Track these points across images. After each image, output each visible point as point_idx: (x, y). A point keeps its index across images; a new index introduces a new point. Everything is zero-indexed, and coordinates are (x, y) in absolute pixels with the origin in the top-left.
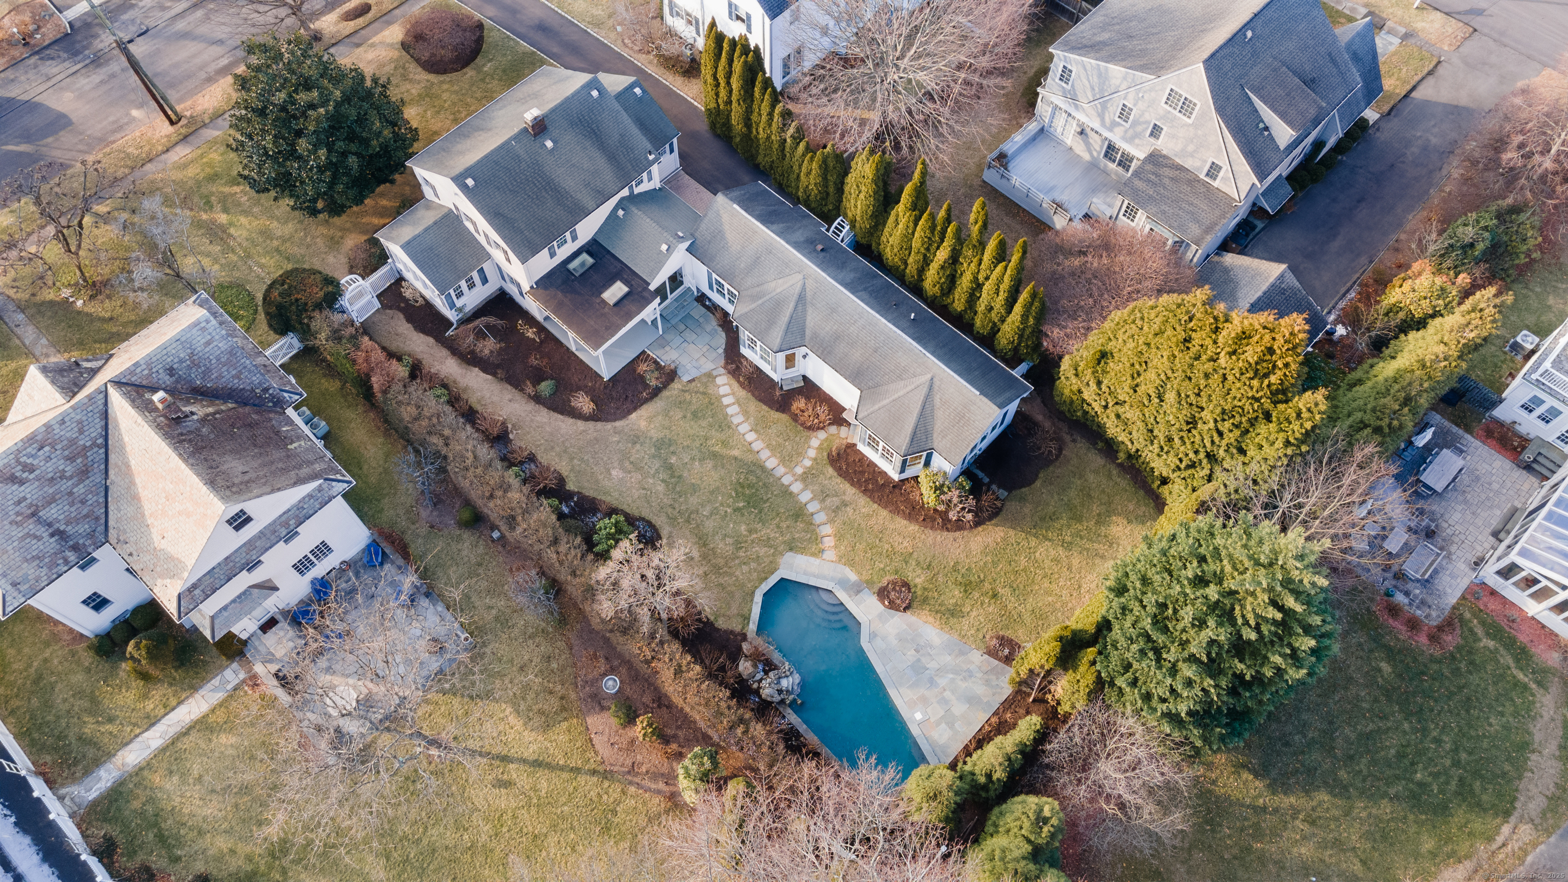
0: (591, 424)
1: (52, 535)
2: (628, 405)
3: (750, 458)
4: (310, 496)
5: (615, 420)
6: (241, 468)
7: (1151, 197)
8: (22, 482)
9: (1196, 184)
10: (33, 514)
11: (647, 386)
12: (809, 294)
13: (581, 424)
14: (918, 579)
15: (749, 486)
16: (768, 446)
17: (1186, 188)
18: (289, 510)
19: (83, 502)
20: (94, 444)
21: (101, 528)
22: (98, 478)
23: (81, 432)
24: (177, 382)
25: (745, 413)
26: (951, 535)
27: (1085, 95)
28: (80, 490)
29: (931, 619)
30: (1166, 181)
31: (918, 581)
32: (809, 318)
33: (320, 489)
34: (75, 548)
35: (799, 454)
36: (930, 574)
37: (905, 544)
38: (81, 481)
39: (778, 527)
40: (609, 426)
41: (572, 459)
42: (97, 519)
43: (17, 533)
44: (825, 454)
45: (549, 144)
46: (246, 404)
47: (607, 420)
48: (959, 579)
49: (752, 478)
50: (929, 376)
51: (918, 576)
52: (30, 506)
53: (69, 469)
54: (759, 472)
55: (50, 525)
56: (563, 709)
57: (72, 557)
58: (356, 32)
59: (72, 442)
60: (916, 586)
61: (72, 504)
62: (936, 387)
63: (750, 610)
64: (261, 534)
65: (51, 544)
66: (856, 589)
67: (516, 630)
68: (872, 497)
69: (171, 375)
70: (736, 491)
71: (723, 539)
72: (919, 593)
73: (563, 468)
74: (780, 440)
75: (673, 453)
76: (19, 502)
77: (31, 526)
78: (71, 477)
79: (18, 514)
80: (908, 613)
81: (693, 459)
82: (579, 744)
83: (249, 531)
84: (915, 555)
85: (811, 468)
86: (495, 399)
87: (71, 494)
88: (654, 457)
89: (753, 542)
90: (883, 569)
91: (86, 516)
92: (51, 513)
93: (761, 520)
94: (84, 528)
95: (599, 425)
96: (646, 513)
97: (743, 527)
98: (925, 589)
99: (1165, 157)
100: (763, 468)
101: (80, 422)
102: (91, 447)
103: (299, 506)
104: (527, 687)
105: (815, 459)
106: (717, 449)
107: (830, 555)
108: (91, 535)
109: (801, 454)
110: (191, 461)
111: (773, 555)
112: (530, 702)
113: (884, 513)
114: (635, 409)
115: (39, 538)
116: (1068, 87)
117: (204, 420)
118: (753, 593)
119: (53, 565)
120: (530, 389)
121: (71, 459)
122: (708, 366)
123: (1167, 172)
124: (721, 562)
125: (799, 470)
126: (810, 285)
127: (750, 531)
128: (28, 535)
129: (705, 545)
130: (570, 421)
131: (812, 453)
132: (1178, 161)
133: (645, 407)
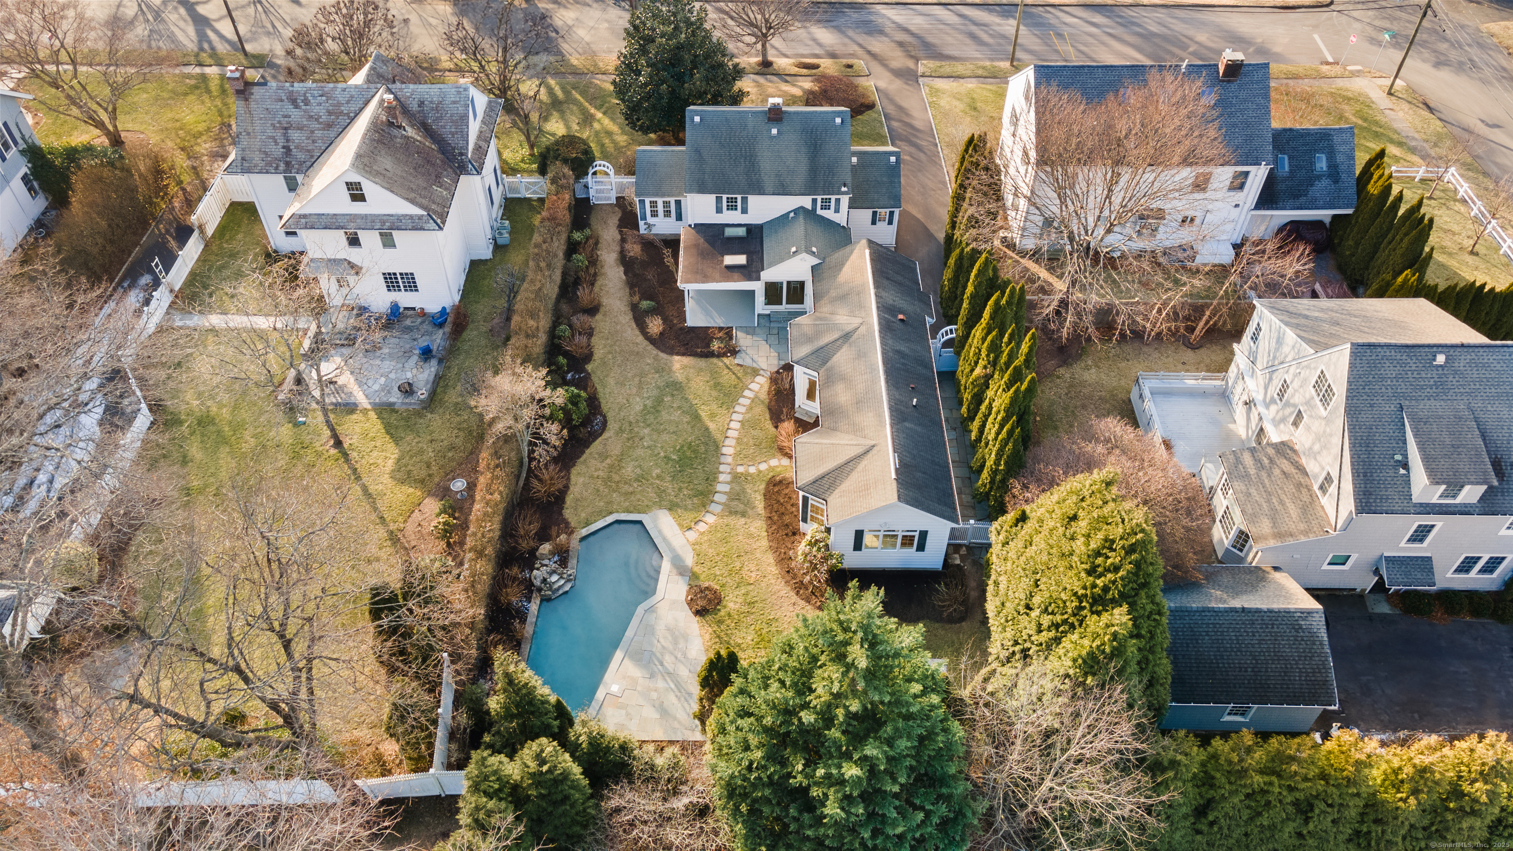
0: (646, 343)
1: (284, 147)
2: (682, 350)
3: (718, 436)
4: (411, 217)
5: (663, 351)
6: (388, 167)
7: (1247, 475)
8: (297, 107)
9: (1304, 491)
10: (286, 129)
11: (708, 346)
12: (855, 336)
13: (640, 338)
14: (732, 603)
15: (694, 451)
16: (738, 439)
17: (1290, 488)
18: (392, 216)
19: (314, 142)
20: (348, 114)
21: (309, 164)
22: (333, 135)
23: (348, 102)
24: (419, 112)
25: (750, 408)
26: (794, 598)
27: (1262, 362)
28: (318, 133)
29: (707, 637)
30: (1277, 472)
31: (731, 605)
32: (839, 354)
33: (420, 217)
34: (288, 164)
35: (753, 459)
36: (745, 609)
37: (753, 575)
38: (324, 129)
39: (680, 489)
40: (655, 351)
41: (610, 353)
42: (312, 157)
43: (270, 132)
44: (771, 474)
45: (774, 131)
46: (443, 154)
47: (658, 348)
48: (764, 632)
49: (702, 449)
50: (873, 443)
51: (736, 602)
52: (289, 123)
53: (324, 118)
54: (712, 448)
55: (288, 141)
56: (422, 481)
57: (282, 166)
58: (795, 75)
59: (339, 104)
60: (725, 607)
61: (308, 138)
62: (870, 455)
63: (595, 521)
64: (365, 217)
65: (278, 151)
66: (681, 569)
67: (458, 419)
68: (769, 526)
69: (419, 106)
70: (682, 446)
71: (636, 467)
72: (722, 613)
73: (599, 352)
74: (751, 442)
75: (673, 395)
76: (285, 116)
77: (279, 134)
78: (320, 123)
79: (279, 122)
80: (698, 618)
81: (679, 408)
82: (404, 508)
83: (358, 208)
84: (751, 588)
85: (751, 475)
86: (612, 291)
87: (312, 132)
88: (659, 388)
89: (652, 484)
90: (716, 576)
91: (308, 151)
92: (295, 135)
93: (673, 477)
94: (301, 156)
95: (650, 347)
96: (610, 416)
97: (658, 471)
98: (729, 615)
99: (1295, 451)
100: (717, 448)
101: (352, 97)
102: (345, 114)
103: (400, 218)
104: (421, 452)
105: (760, 472)
106: (703, 414)
107: (692, 535)
108: (301, 163)
109: (753, 461)
110: (367, 141)
111: (655, 503)
112: (411, 462)
113: (765, 543)
114: (683, 354)
115: (276, 143)
116: (1254, 348)
117: (407, 138)
118: (611, 513)
119: (269, 164)
120: (636, 298)
121: (330, 113)
122: (763, 363)
123: (1286, 465)
124: (616, 478)
125: (740, 469)
126: (863, 330)
127: (658, 477)
128: (273, 138)
129: (620, 461)
130: (637, 332)
131: (763, 467)
132: (1304, 461)
133: (691, 358)
